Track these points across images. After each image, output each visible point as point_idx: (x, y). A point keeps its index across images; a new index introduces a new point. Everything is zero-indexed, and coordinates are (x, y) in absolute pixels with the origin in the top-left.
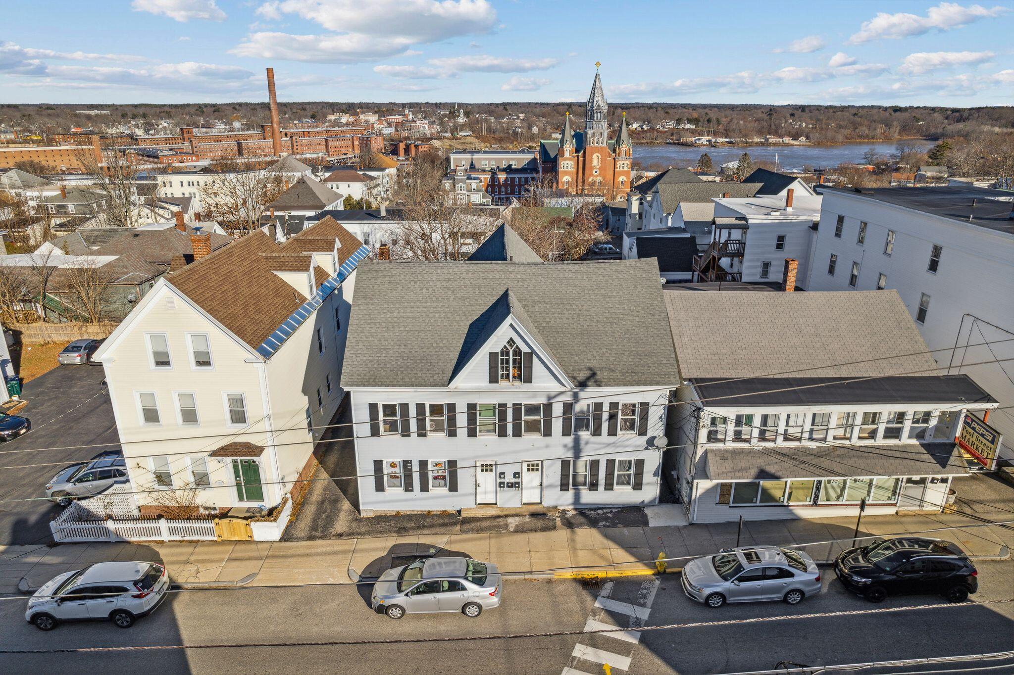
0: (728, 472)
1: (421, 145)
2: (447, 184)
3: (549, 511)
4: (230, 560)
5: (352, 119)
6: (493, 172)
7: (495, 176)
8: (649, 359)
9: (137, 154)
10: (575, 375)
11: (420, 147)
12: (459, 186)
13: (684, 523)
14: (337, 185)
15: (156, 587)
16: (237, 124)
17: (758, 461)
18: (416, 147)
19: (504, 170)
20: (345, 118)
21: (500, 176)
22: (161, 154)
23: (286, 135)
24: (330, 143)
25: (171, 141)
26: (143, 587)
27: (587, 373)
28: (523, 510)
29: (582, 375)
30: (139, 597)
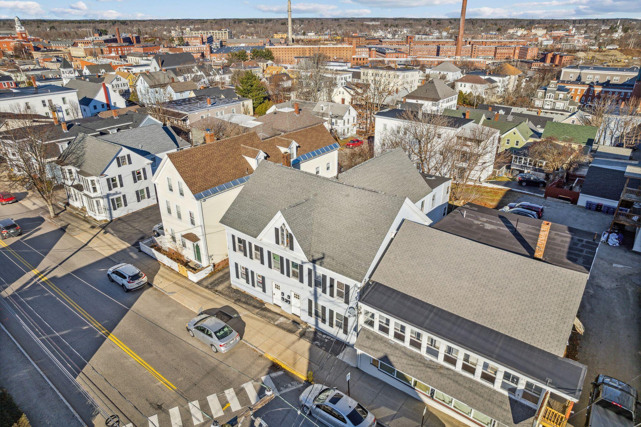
0: (365, 347)
1: (565, 55)
2: (540, 93)
3: (302, 323)
4: (175, 283)
5: (525, 32)
6: (591, 85)
7: (592, 89)
8: (356, 261)
9: (377, 51)
10: (314, 254)
11: (564, 57)
12: (549, 94)
13: (354, 366)
14: (465, 85)
15: (137, 281)
16: (445, 34)
17: (387, 350)
18: (561, 57)
19: (602, 85)
20: (521, 32)
21: (595, 89)
22: (388, 52)
23: (470, 43)
24: (498, 51)
25: (400, 43)
26: (131, 279)
27: (320, 256)
28: (291, 316)
29: (317, 256)
30: (129, 282)
